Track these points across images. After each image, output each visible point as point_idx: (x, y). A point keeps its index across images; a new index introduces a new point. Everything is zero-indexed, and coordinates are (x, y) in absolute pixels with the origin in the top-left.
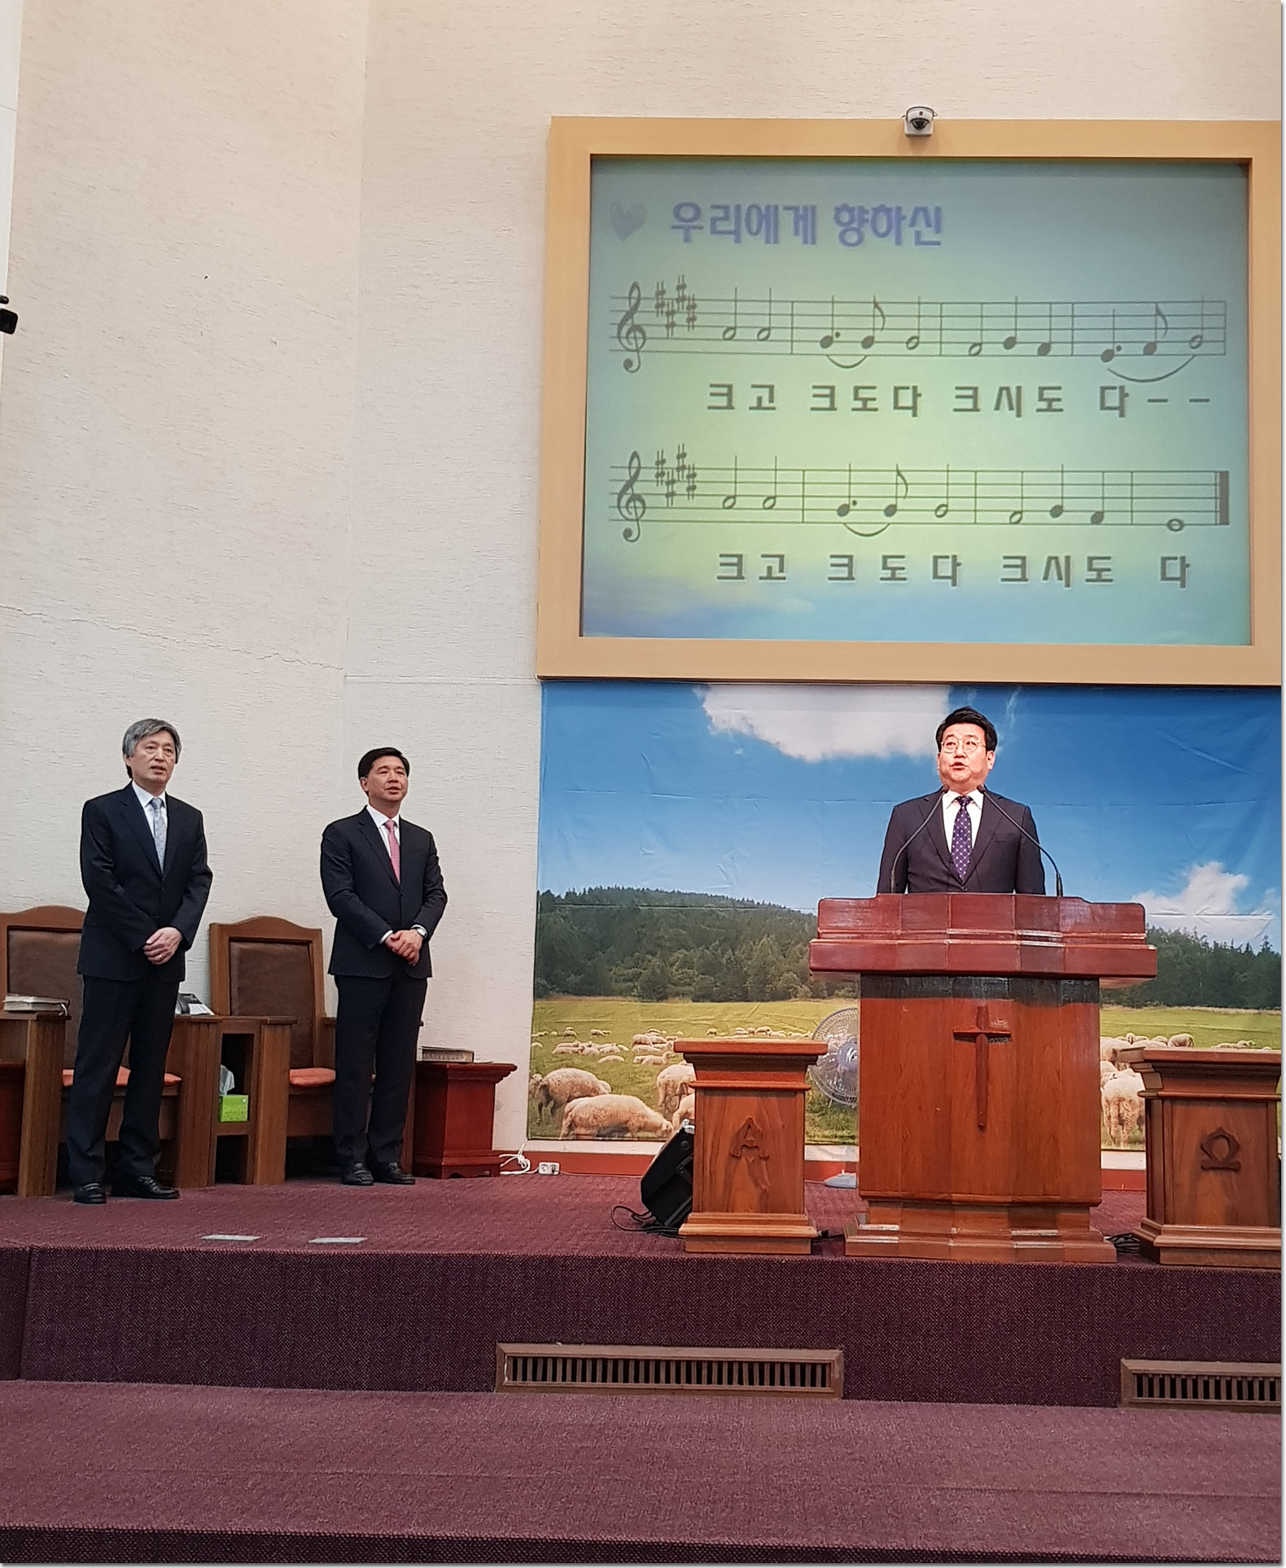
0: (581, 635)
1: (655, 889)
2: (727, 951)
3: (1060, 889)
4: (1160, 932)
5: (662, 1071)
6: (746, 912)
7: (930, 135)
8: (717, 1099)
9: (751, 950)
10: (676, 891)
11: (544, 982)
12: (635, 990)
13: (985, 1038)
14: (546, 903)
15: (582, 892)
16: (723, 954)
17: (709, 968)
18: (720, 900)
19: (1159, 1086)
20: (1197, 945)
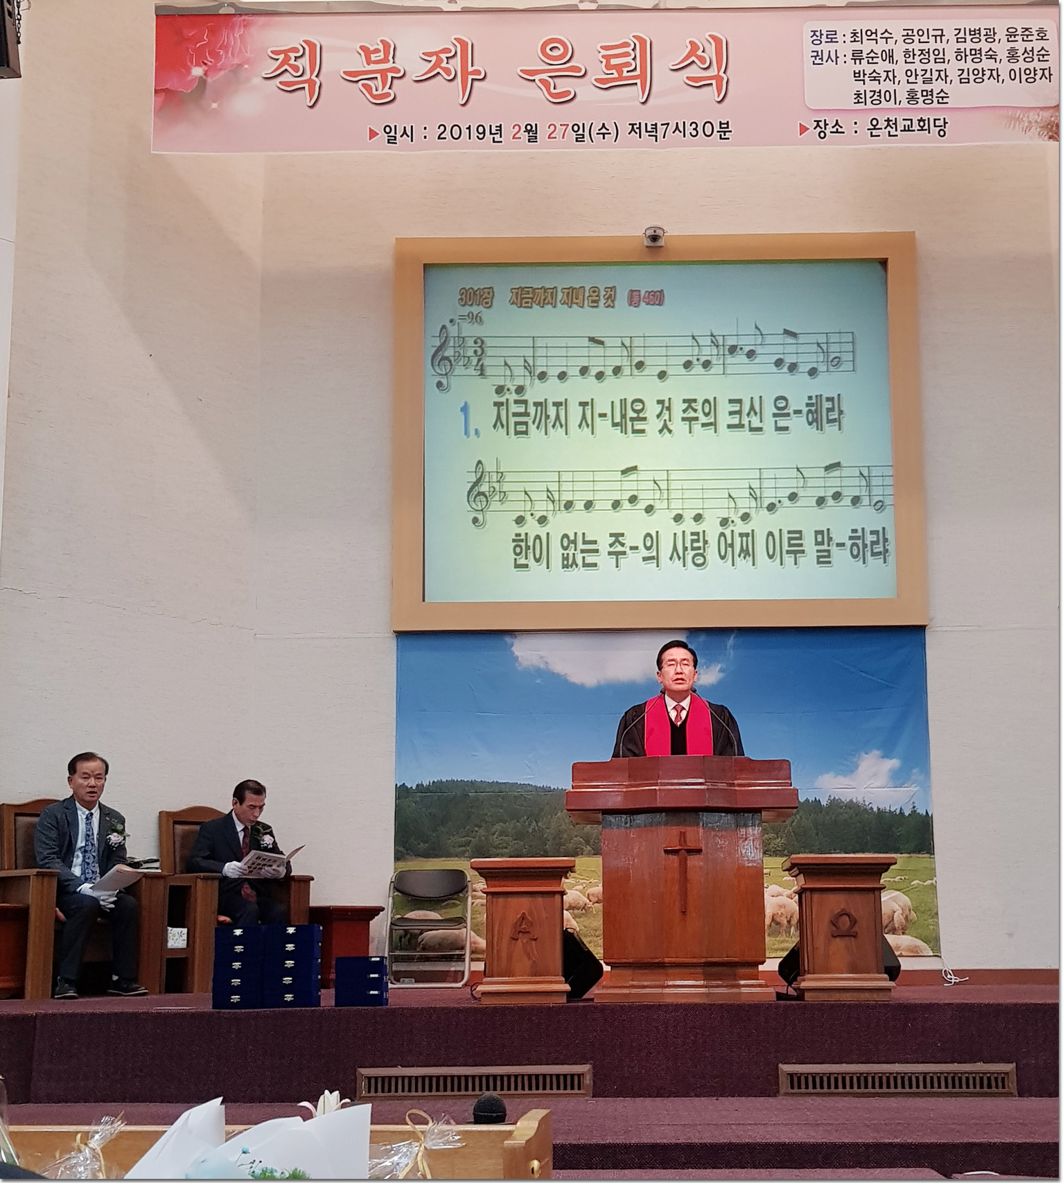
0: (424, 601)
1: (480, 780)
2: (532, 822)
4: (840, 801)
6: (545, 795)
7: (662, 246)
8: (502, 900)
9: (550, 822)
10: (495, 781)
11: (401, 849)
12: (467, 853)
13: (686, 853)
14: (402, 792)
15: (428, 783)
18: (527, 787)
19: (803, 882)
20: (866, 810)
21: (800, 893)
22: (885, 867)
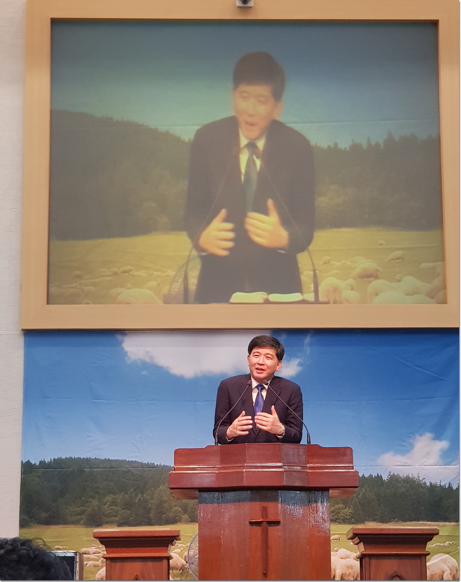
0: (48, 304)
1: (94, 458)
3: (309, 441)
4: (398, 476)
5: (99, 571)
6: (149, 470)
7: (252, 7)
8: (118, 565)
9: (153, 494)
10: (107, 458)
11: (26, 517)
12: (82, 521)
13: (267, 524)
14: (27, 468)
15: (49, 460)
16: (136, 495)
17: (128, 505)
18: (134, 464)
19: (363, 549)
20: (420, 484)
21: (361, 558)
22: (429, 536)
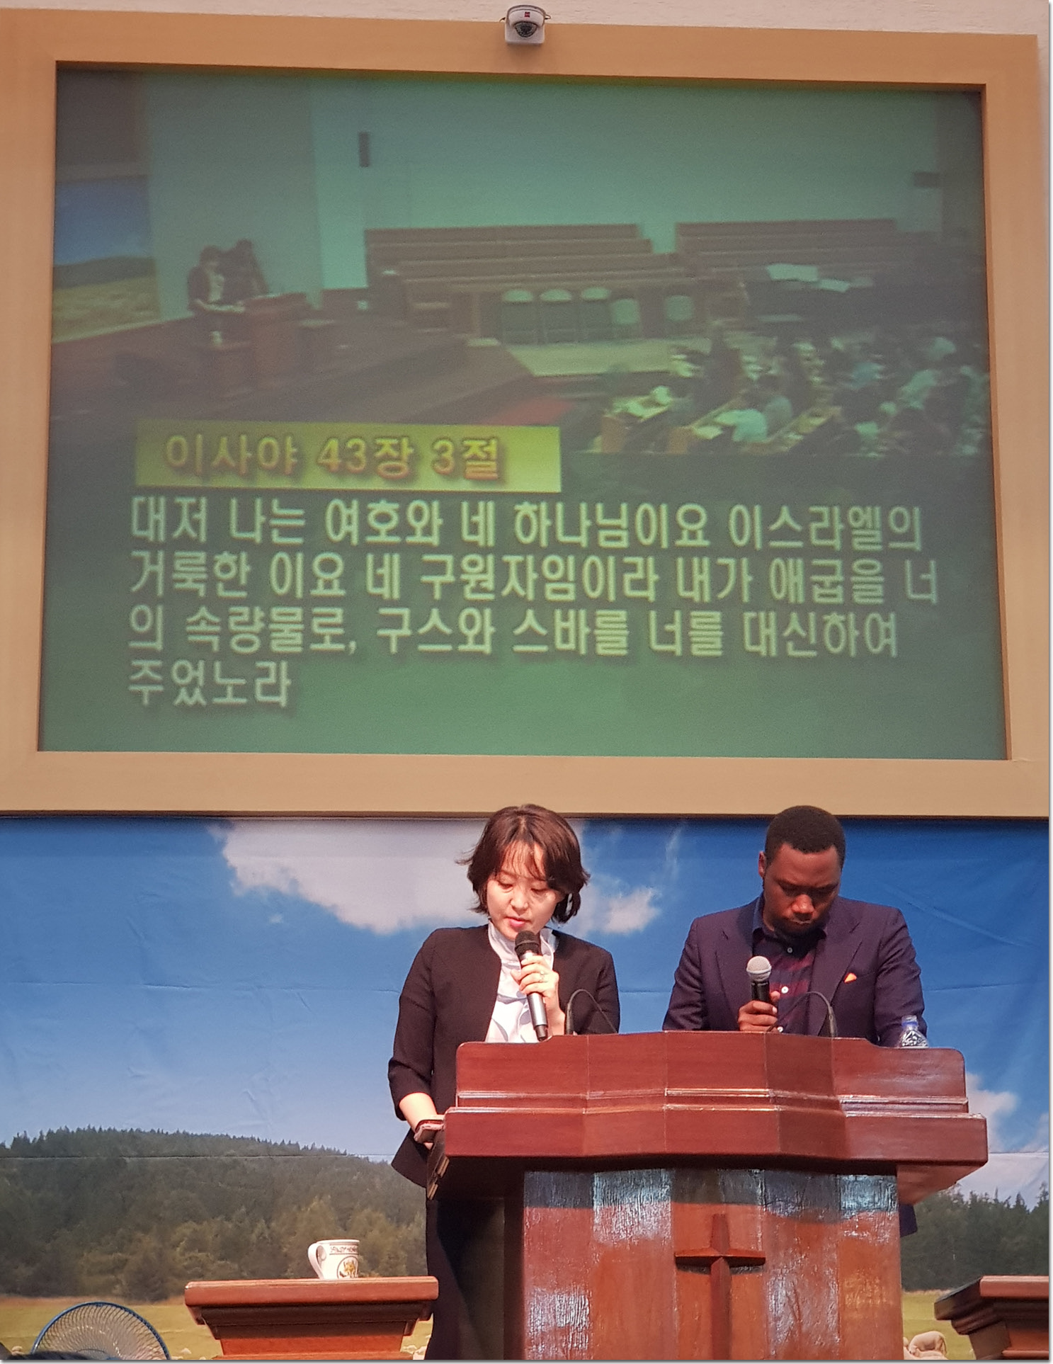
0: (40, 748)
1: (149, 1130)
2: (258, 1221)
6: (286, 1162)
7: (540, 45)
9: (295, 1220)
15: (39, 1135)
16: (253, 1225)
17: (231, 1250)
18: (248, 1145)
